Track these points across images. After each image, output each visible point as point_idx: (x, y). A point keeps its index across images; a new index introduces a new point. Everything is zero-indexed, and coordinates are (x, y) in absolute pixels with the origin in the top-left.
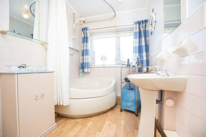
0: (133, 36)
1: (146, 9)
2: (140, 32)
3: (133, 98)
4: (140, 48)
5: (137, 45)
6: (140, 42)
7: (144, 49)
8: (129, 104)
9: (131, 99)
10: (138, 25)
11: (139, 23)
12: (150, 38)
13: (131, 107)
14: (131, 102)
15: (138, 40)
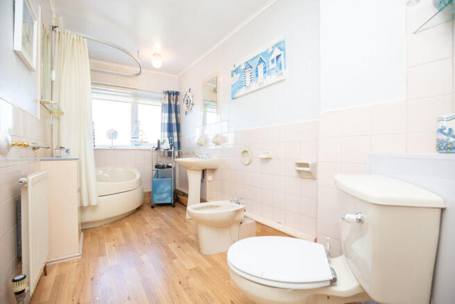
0: (161, 108)
1: (177, 77)
2: (170, 105)
3: (169, 188)
4: (170, 125)
5: (166, 121)
6: (170, 118)
7: (175, 127)
8: (165, 196)
9: (166, 189)
10: (167, 96)
11: (169, 93)
12: (182, 115)
13: (167, 198)
14: (167, 192)
15: (167, 115)
